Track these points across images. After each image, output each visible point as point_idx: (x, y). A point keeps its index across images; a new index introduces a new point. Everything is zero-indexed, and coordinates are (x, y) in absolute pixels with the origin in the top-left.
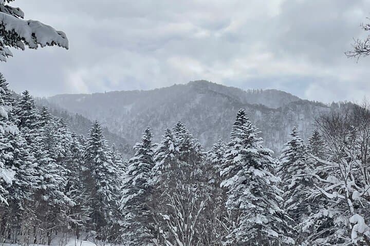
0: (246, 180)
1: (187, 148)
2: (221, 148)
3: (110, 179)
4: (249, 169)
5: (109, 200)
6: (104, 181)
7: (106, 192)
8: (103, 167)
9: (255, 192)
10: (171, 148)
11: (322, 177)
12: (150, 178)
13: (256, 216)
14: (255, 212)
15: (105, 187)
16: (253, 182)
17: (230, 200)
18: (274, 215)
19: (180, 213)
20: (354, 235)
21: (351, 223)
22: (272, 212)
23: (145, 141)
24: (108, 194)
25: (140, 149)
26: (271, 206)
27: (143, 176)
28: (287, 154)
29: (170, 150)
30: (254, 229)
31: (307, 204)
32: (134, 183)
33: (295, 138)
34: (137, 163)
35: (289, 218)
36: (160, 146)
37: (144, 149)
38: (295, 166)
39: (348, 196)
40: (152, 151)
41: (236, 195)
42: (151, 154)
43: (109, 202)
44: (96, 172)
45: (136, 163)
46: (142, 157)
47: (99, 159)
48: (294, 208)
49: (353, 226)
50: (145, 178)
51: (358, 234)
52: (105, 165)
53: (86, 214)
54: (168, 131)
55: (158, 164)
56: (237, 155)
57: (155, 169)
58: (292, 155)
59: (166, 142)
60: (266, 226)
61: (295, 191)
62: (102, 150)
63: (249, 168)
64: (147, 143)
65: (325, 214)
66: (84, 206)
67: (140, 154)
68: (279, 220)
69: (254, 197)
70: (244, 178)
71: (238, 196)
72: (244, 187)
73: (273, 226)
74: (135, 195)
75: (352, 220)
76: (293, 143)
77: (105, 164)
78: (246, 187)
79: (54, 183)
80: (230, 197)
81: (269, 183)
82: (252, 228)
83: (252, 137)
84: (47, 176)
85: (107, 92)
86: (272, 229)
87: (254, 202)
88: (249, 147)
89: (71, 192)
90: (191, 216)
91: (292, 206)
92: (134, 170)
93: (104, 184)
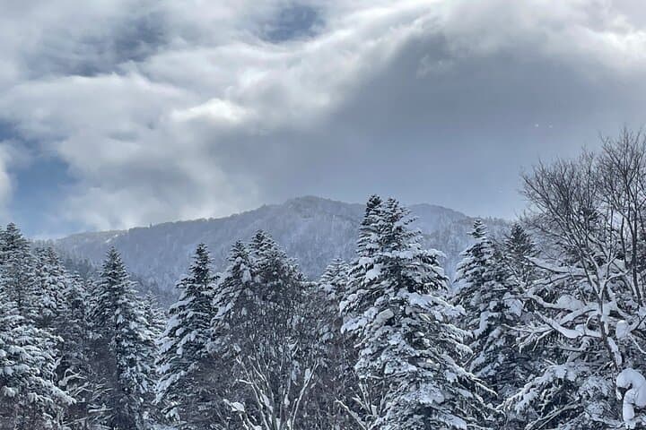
0: (393, 318)
1: (276, 277)
2: (341, 273)
3: (143, 352)
4: (398, 294)
5: (143, 392)
6: (132, 356)
7: (137, 377)
8: (130, 330)
9: (414, 340)
10: (246, 276)
11: (546, 300)
12: (209, 339)
13: (418, 388)
14: (415, 380)
15: (134, 368)
16: (408, 320)
17: (362, 360)
18: (454, 384)
19: (264, 396)
20: (627, 412)
21: (620, 388)
22: (451, 378)
23: (198, 270)
24: (140, 381)
25: (188, 285)
26: (449, 366)
27: (197, 337)
28: (468, 272)
29: (244, 282)
30: (415, 416)
31: (514, 364)
32: (179, 351)
33: (479, 241)
34: (185, 313)
35: (485, 388)
36: (224, 275)
37: (195, 285)
38: (484, 292)
39: (607, 332)
40: (211, 288)
41: (375, 349)
42: (209, 293)
43: (143, 396)
44: (118, 341)
45: (182, 313)
46: (193, 301)
47: (121, 316)
48: (490, 374)
49: (623, 395)
50: (200, 340)
51: (636, 411)
52: (132, 328)
53: (99, 421)
54: (239, 245)
55: (221, 310)
56: (372, 267)
57: (218, 320)
58: (476, 273)
59: (237, 268)
60: (442, 408)
61: (489, 340)
62: (126, 300)
63: (396, 291)
64: (201, 273)
65: (561, 375)
66: (94, 406)
67: (189, 295)
68: (466, 394)
69: (413, 350)
70: (388, 313)
71: (381, 350)
72: (391, 331)
73: (454, 407)
74: (183, 373)
75: (621, 380)
76: (477, 251)
77: (133, 325)
78: (395, 332)
79: (26, 362)
80: (363, 354)
81: (441, 319)
82: (411, 416)
83: (399, 229)
84: (14, 349)
85: (153, 225)
86: (452, 413)
87: (413, 361)
88: (394, 248)
89: (66, 379)
90: (287, 402)
91: (486, 369)
92: (179, 327)
93: (132, 363)
